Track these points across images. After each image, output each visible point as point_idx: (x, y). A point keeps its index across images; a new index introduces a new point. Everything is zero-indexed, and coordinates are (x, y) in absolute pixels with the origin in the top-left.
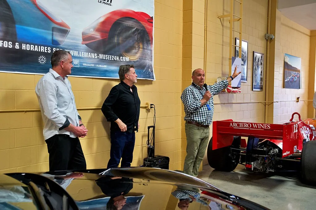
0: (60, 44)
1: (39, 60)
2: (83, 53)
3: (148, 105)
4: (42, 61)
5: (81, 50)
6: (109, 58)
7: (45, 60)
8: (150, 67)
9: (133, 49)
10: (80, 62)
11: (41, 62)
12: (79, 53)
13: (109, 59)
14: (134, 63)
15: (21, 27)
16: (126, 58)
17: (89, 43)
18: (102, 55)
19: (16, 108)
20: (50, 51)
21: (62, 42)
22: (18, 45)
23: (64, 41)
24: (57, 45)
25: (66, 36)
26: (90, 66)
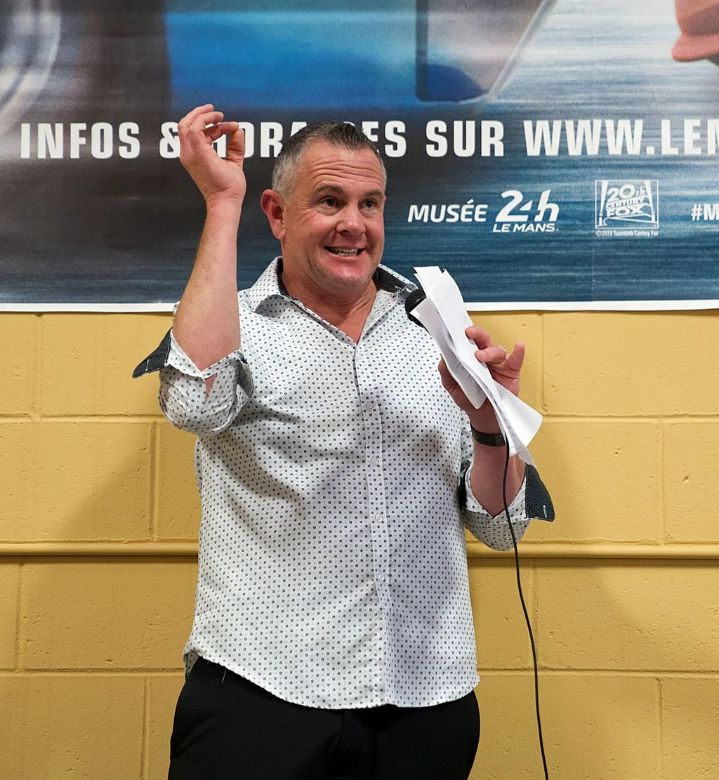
0: (482, 83)
2: (690, 124)
5: (678, 107)
10: (663, 199)
12: (651, 134)
15: (204, 18)
19: (156, 537)
20: (402, 143)
21: (501, 68)
22: (174, 134)
23: (514, 63)
24: (456, 100)
25: (529, 27)
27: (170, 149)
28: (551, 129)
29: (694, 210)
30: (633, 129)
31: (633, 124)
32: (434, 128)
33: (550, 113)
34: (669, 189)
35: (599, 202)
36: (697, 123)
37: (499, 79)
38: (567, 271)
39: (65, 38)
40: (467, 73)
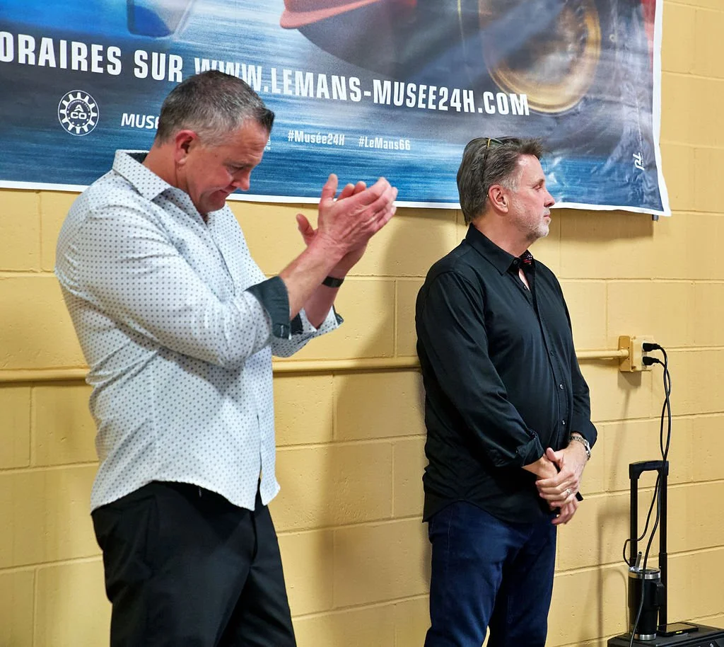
0: (170, 26)
1: (63, 116)
2: (287, 72)
3: (629, 348)
4: (77, 122)
5: (281, 60)
6: (425, 101)
7: (93, 114)
8: (641, 142)
9: (547, 51)
11: (71, 126)
13: (421, 105)
14: (553, 123)
16: (513, 97)
17: (318, 22)
18: (388, 84)
21: (181, 16)
24: (153, 36)
26: (326, 145)
29: (290, 134)
30: (256, 72)
31: (256, 68)
32: (139, 55)
33: (210, 54)
36: (291, 72)
37: (180, 25)
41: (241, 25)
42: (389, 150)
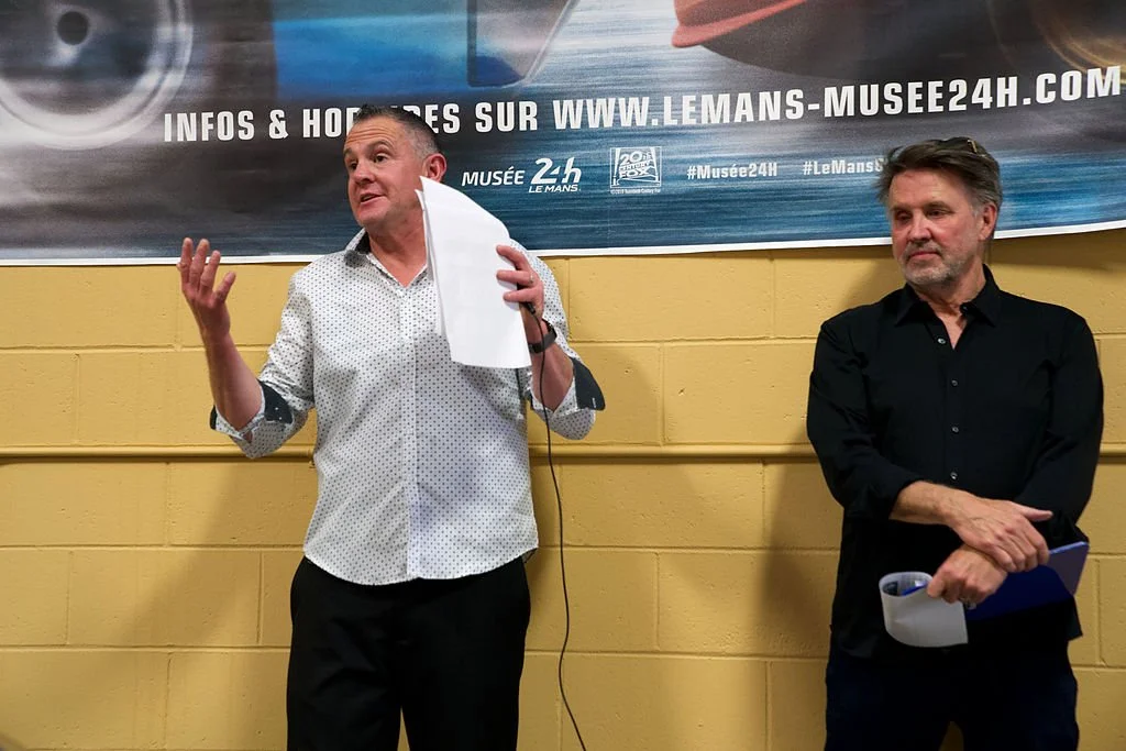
0: (519, 70)
2: (687, 99)
5: (677, 86)
10: (665, 162)
12: (656, 108)
15: (302, 24)
16: (1094, 74)
17: (735, 31)
18: (849, 91)
20: (456, 121)
21: (535, 57)
22: (280, 119)
23: (545, 53)
24: (499, 85)
25: (557, 23)
26: (748, 178)
27: (277, 132)
28: (575, 107)
29: (690, 170)
30: (641, 105)
31: (641, 100)
32: (481, 108)
33: (574, 93)
34: (669, 154)
35: (613, 166)
36: (693, 98)
37: (533, 67)
38: (588, 223)
39: (196, 43)
40: (508, 63)
41: (615, 54)
42: (856, 174)
